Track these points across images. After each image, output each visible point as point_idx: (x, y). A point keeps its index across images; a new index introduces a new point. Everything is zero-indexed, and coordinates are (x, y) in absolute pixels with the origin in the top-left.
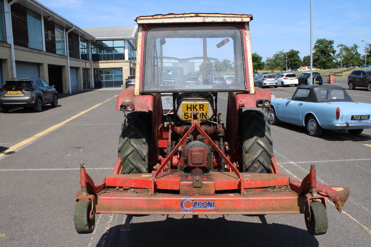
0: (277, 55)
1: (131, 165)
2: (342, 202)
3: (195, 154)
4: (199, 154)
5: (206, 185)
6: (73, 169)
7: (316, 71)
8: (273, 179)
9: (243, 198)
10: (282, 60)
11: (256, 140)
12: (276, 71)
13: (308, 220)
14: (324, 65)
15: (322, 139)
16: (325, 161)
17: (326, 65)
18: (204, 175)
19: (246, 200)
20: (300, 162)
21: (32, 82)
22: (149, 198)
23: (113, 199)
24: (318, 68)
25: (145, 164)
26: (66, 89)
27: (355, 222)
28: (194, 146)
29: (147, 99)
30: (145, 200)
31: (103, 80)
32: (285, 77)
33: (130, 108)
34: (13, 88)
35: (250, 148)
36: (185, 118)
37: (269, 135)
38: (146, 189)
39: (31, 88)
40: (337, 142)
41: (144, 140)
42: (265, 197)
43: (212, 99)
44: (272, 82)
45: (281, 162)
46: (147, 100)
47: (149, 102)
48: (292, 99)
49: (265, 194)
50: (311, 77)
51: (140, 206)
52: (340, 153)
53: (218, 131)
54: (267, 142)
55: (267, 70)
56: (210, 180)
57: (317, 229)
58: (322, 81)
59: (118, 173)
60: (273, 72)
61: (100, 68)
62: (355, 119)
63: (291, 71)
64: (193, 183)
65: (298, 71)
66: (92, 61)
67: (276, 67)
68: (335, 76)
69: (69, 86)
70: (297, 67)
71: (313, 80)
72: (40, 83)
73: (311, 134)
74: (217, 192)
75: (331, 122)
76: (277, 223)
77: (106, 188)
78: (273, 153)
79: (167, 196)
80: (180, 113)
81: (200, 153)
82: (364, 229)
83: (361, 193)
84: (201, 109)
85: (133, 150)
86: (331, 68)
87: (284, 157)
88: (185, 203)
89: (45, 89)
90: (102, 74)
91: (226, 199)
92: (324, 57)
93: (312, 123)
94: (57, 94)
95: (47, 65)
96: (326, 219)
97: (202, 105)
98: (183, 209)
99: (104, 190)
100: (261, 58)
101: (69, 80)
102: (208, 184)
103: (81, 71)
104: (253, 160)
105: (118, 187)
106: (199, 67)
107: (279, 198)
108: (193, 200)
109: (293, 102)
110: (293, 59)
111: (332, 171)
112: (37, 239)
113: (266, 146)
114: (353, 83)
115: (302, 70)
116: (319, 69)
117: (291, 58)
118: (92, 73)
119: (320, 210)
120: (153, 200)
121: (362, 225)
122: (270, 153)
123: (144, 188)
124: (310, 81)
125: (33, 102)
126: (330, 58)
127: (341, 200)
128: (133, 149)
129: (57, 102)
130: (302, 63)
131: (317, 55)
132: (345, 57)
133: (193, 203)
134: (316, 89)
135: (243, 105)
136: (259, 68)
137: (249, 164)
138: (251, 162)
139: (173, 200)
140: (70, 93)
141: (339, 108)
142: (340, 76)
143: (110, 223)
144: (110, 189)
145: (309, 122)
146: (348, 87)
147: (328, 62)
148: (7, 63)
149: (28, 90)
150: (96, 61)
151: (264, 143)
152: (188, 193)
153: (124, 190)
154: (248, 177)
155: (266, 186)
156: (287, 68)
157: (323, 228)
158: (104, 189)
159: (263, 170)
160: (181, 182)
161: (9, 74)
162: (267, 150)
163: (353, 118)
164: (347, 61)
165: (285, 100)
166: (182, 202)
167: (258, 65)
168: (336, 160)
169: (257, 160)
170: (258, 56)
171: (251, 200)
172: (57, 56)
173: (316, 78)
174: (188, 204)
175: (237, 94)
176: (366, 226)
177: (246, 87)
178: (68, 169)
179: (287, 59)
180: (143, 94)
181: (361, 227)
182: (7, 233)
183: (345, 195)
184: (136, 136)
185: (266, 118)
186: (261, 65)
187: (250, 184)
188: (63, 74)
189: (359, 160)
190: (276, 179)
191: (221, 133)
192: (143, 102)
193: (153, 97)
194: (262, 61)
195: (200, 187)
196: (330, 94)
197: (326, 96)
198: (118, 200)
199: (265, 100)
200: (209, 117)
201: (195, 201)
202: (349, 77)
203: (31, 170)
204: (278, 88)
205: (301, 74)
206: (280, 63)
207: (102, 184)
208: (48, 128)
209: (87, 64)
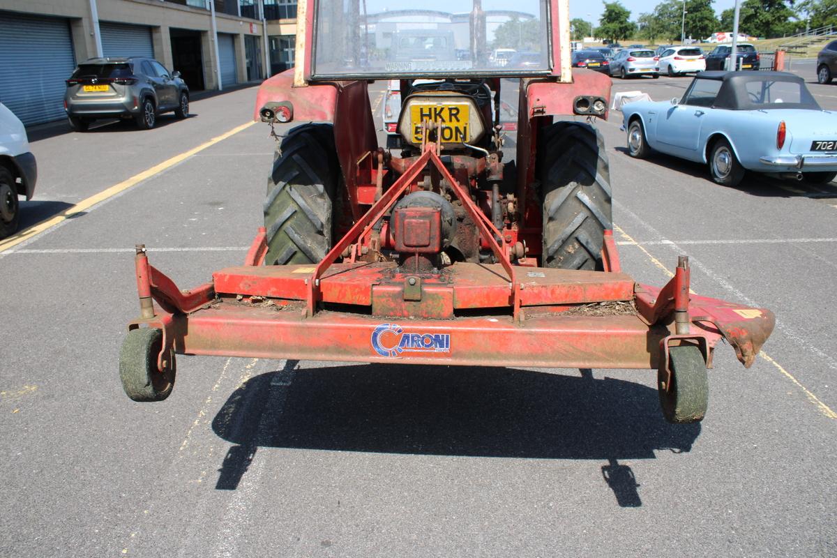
0: (665, 7)
1: (291, 244)
2: (755, 345)
3: (411, 223)
4: (421, 223)
5: (433, 297)
6: (197, 249)
7: (745, 42)
8: (596, 285)
9: (516, 330)
10: (674, 17)
11: (572, 191)
12: (661, 43)
13: (664, 388)
14: (766, 29)
15: (742, 192)
16: (742, 242)
17: (772, 30)
18: (432, 273)
19: (523, 334)
20: (685, 242)
21: (132, 65)
22: (300, 323)
23: (220, 323)
24: (754, 36)
25: (323, 242)
26: (211, 80)
27: (790, 382)
28: (415, 202)
29: (322, 95)
30: (291, 327)
31: (288, 60)
32: (676, 55)
33: (283, 116)
34: (94, 78)
35: (559, 209)
36: (416, 138)
37: (605, 180)
38: (299, 300)
39: (130, 79)
40: (774, 199)
41: (321, 187)
42: (568, 327)
43: (487, 96)
44: (648, 66)
45: (644, 241)
46: (322, 98)
47: (328, 101)
48: (683, 102)
49: (573, 320)
50: (734, 54)
51: (282, 340)
52: (778, 223)
53: (489, 169)
54: (599, 197)
55: (640, 39)
56: (445, 284)
57: (681, 412)
58: (758, 64)
59: (256, 263)
60: (653, 45)
61: (283, 34)
62: (820, 150)
63: (693, 43)
64: (403, 292)
65: (708, 42)
66: (265, 20)
67: (661, 33)
68: (788, 55)
69: (216, 73)
70: (708, 33)
71: (738, 61)
72: (148, 68)
73: (718, 181)
74: (459, 313)
75: (765, 156)
76: (616, 378)
77: (216, 297)
78: (611, 222)
79: (342, 319)
80: (406, 128)
81: (422, 221)
82: (807, 397)
83: (812, 316)
84: (453, 117)
85: (296, 211)
86: (782, 37)
87: (651, 229)
88: (382, 337)
89: (159, 81)
90: (287, 47)
91: (478, 329)
92: (768, 11)
93: (722, 156)
94: (186, 90)
95: (168, 31)
96: (703, 388)
97: (457, 109)
98: (376, 349)
99: (209, 303)
100: (629, 13)
101: (215, 61)
102: (437, 294)
103: (242, 42)
104: (564, 237)
105: (241, 295)
106: (494, 33)
107: (602, 331)
108: (399, 331)
109: (684, 109)
110: (699, 14)
111: (753, 264)
112: (97, 398)
113: (595, 206)
114: (828, 70)
115: (716, 40)
116: (754, 39)
117: (695, 14)
118: (265, 47)
119: (692, 368)
120: (309, 328)
121: (804, 389)
122: (605, 222)
123: (296, 300)
124: (731, 64)
125: (136, 108)
126: (782, 12)
127: (752, 341)
128: (296, 208)
129: (187, 109)
130: (718, 25)
131: (753, 7)
132: (817, 10)
133: (400, 336)
134: (736, 80)
135: (541, 109)
136: (623, 36)
137: (556, 246)
138: (560, 241)
139: (355, 329)
140: (218, 89)
141: (784, 124)
142: (801, 53)
143: (252, 368)
144: (225, 300)
145: (717, 153)
146: (816, 79)
147: (777, 22)
148: (83, 26)
149: (123, 84)
150: (273, 19)
151: (591, 198)
152: (392, 314)
153: (254, 301)
154: (536, 279)
155: (579, 302)
156: (683, 36)
157: (696, 410)
158: (211, 299)
159: (586, 261)
160: (374, 288)
161: (88, 50)
162: (597, 215)
163: (815, 146)
164: (820, 20)
165: (666, 105)
166: (375, 335)
167: (620, 29)
168: (766, 239)
169: (572, 237)
170: (621, 8)
171: (536, 333)
172: (188, 9)
173: (744, 58)
174: (389, 339)
175: (530, 83)
176: (814, 392)
177: (552, 67)
178: (187, 249)
179: (686, 15)
180: (313, 82)
181: (801, 392)
182: (41, 384)
183: (763, 328)
184: (303, 180)
185: (600, 140)
186: (628, 30)
187: (538, 295)
188: (204, 48)
189: (820, 240)
190: (601, 284)
191: (495, 174)
192: (313, 101)
193: (336, 89)
194: (630, 20)
195: (419, 301)
196: (769, 91)
197: (759, 96)
198: (232, 326)
199: (594, 97)
200: (471, 136)
201: (405, 332)
202: (821, 55)
203: (111, 250)
204: (661, 79)
205: (713, 49)
206: (669, 25)
207: (207, 287)
208: (162, 161)
209: (254, 26)
